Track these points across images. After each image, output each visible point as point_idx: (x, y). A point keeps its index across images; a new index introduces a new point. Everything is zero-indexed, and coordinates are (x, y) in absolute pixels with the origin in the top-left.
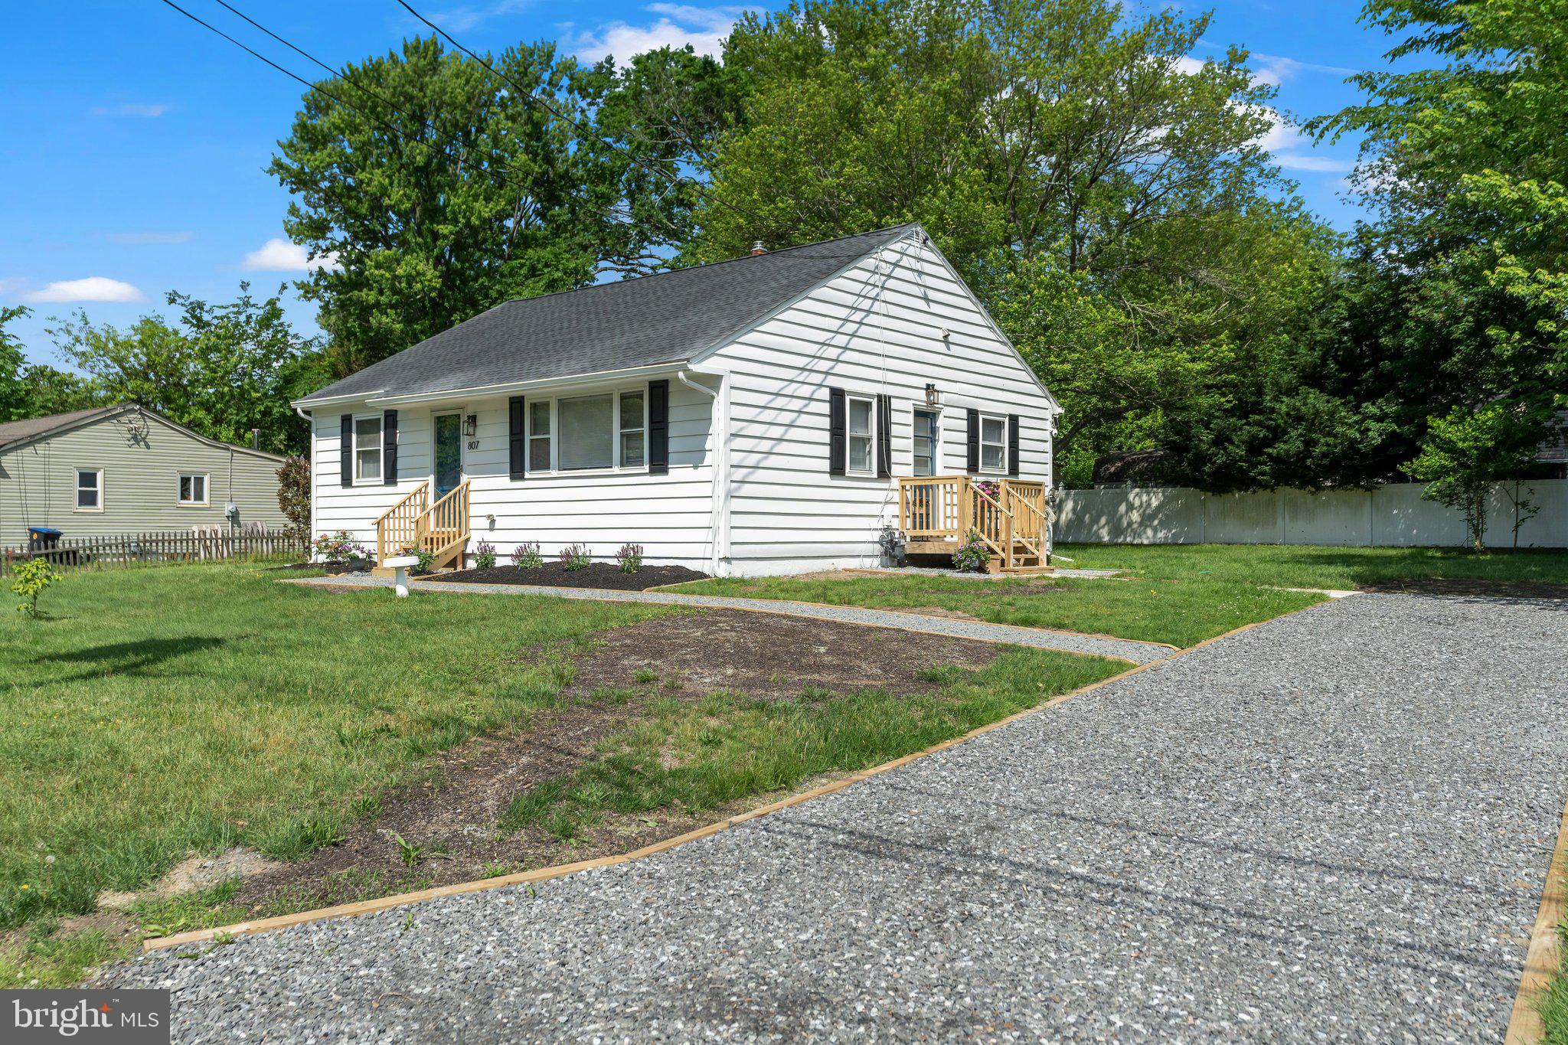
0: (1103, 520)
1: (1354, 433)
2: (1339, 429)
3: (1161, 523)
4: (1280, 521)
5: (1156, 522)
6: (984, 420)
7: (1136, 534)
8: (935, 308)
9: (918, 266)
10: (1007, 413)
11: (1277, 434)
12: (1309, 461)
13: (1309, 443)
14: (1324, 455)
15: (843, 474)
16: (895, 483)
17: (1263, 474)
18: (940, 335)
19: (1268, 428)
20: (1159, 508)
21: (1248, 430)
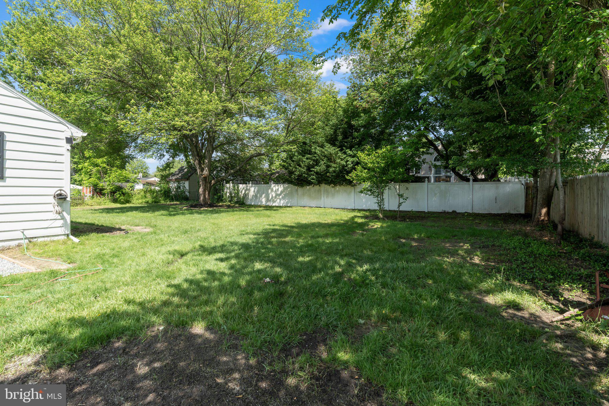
0: (263, 196)
1: (343, 163)
2: (338, 161)
3: (282, 197)
4: (322, 198)
5: (281, 197)
7: (274, 202)
11: (317, 163)
12: (328, 174)
13: (328, 166)
14: (334, 172)
17: (313, 179)
19: (314, 160)
20: (282, 192)
21: (306, 160)
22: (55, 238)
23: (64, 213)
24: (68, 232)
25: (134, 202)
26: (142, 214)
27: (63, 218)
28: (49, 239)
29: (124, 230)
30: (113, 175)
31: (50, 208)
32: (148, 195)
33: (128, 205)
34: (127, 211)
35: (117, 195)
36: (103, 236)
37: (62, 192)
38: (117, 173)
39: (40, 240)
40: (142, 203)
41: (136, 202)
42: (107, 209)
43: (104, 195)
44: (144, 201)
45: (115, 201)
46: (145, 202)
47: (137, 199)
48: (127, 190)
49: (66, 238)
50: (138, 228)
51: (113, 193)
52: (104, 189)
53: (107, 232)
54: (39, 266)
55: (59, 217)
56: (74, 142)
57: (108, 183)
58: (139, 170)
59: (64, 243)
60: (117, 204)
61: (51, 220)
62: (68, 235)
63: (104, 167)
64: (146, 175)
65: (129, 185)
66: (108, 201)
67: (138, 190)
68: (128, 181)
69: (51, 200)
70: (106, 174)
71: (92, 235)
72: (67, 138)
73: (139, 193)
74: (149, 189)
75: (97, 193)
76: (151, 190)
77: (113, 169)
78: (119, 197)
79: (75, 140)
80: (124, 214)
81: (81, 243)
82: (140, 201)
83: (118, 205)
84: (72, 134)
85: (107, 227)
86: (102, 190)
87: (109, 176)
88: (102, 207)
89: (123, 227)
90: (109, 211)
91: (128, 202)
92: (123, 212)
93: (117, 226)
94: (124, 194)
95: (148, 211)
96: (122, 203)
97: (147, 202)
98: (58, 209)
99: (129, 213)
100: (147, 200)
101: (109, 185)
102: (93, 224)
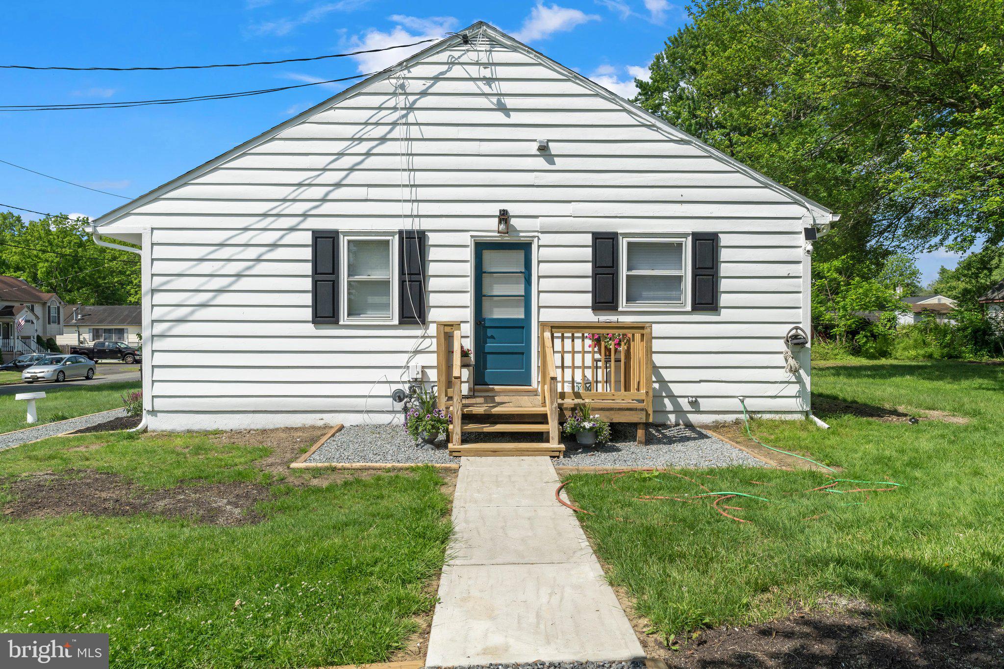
6: (630, 244)
8: (516, 118)
9: (486, 73)
10: (690, 231)
15: (336, 322)
16: (432, 329)
18: (533, 148)
22: (789, 417)
23: (802, 371)
24: (807, 408)
25: (898, 355)
26: (928, 384)
27: (799, 381)
28: (777, 417)
29: (905, 415)
30: (852, 295)
31: (779, 360)
32: (930, 338)
33: (883, 361)
34: (891, 375)
35: (861, 338)
36: (870, 424)
37: (799, 332)
38: (861, 291)
39: (766, 417)
40: (915, 358)
41: (903, 355)
42: (845, 368)
43: (833, 337)
44: (922, 352)
45: (856, 351)
46: (924, 356)
47: (905, 349)
48: (881, 328)
49: (804, 418)
50: (935, 413)
51: (852, 333)
52: (833, 326)
53: (872, 415)
54: (780, 462)
55: (794, 379)
56: (818, 235)
57: (841, 313)
58: (895, 280)
59: (804, 427)
60: (859, 359)
61: (781, 382)
62: (807, 414)
63: (835, 279)
64: (914, 292)
65: (884, 315)
66: (842, 351)
67: (904, 328)
68: (882, 307)
69: (781, 345)
70: (837, 294)
71: (846, 417)
72: (806, 229)
73: (907, 335)
74: (932, 325)
75: (820, 333)
76: (937, 327)
77: (852, 282)
78: (866, 342)
79: (818, 230)
80: (888, 381)
81: (832, 432)
82: (913, 353)
83: (863, 361)
84: (814, 220)
85: (866, 405)
86: (829, 327)
87: (844, 298)
88: (831, 363)
89: (901, 409)
90: (851, 372)
91: (884, 354)
92: (883, 377)
93: (887, 406)
94: (874, 336)
95: (940, 378)
96: (872, 357)
97: (930, 356)
98: (792, 362)
99: (897, 380)
100: (930, 350)
101: (844, 316)
102: (835, 398)
